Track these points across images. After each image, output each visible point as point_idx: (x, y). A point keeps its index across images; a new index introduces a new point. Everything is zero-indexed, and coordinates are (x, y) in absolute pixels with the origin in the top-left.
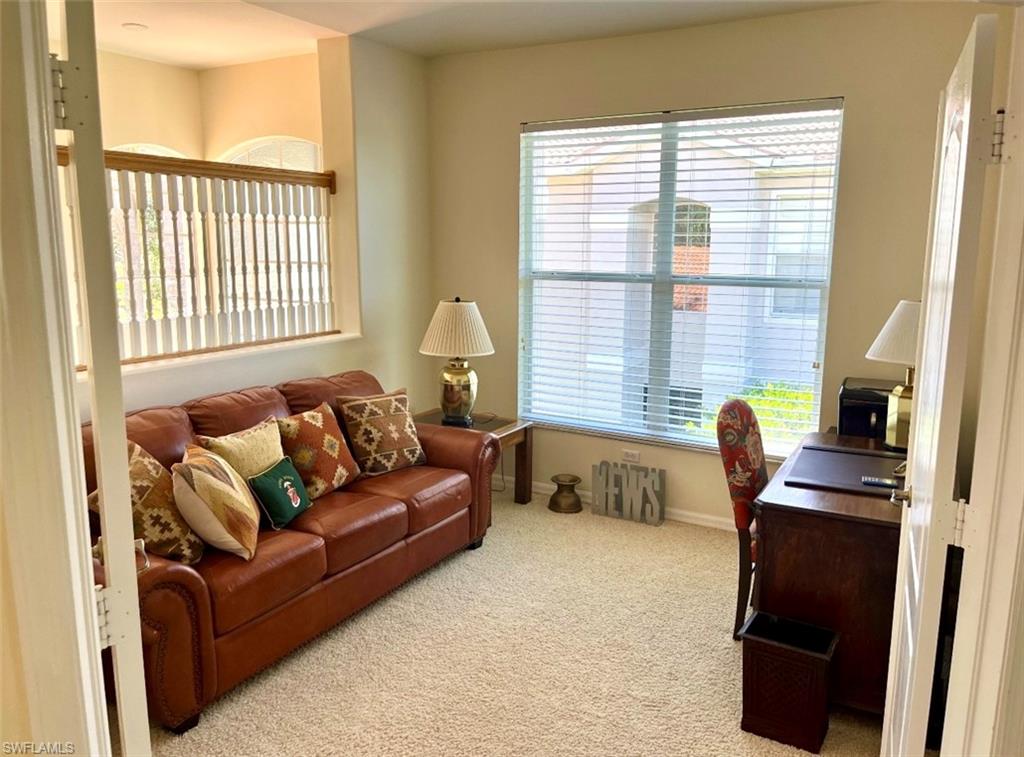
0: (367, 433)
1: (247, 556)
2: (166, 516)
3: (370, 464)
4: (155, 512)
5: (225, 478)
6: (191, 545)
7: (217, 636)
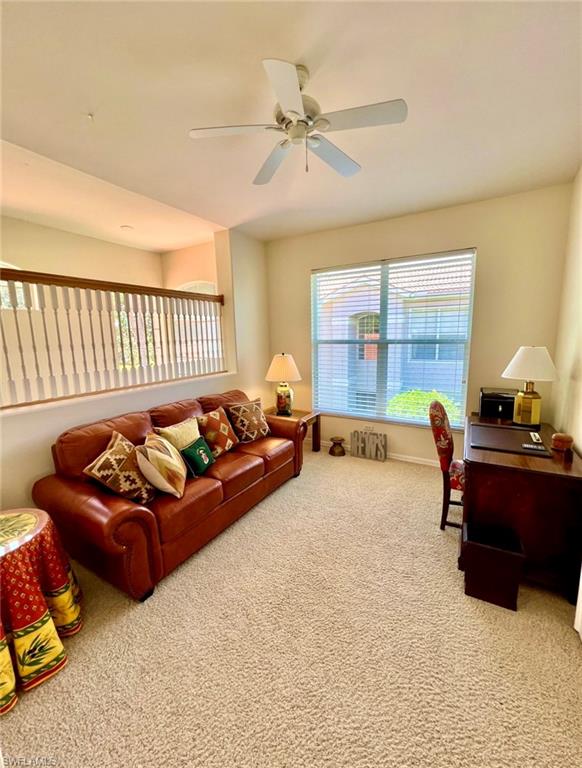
0: (242, 421)
1: (179, 496)
2: (133, 475)
3: (244, 437)
4: (127, 474)
5: (166, 451)
6: (148, 491)
7: (162, 543)
